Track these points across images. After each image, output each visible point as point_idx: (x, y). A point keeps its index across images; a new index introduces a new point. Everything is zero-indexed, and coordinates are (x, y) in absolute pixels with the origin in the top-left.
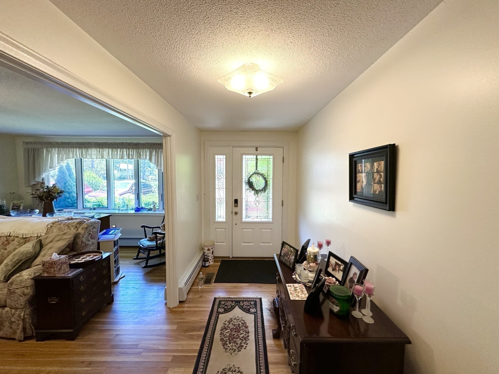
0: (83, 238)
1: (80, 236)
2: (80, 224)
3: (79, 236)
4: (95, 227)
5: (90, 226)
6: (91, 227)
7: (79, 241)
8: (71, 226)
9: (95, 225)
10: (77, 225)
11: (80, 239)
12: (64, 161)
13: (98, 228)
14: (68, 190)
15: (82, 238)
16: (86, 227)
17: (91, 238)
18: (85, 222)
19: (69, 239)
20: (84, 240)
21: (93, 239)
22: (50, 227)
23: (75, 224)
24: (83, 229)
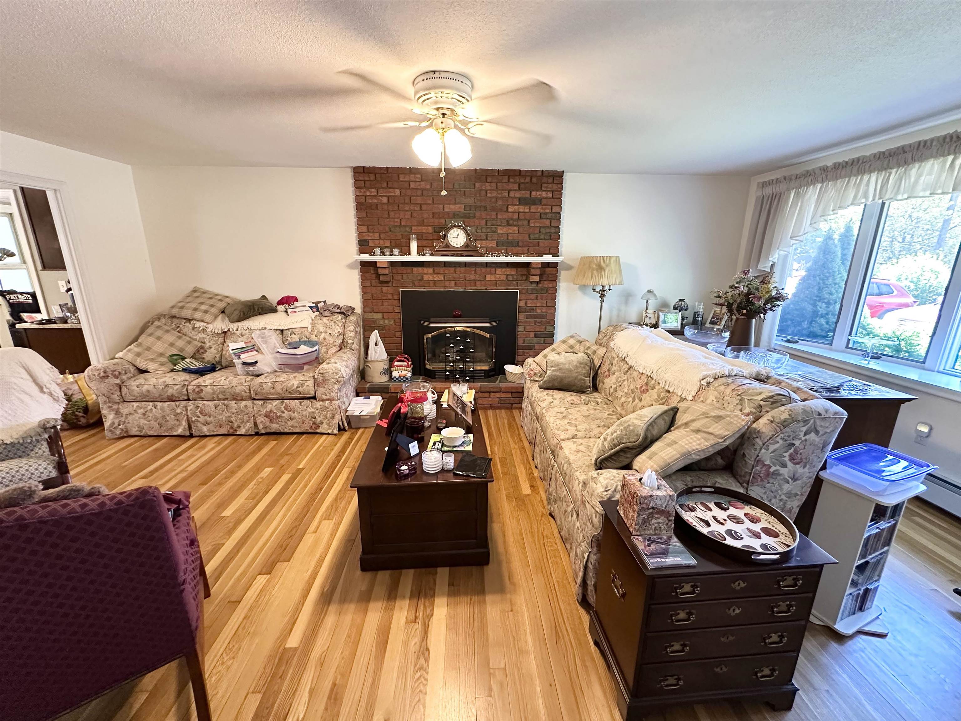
0: (763, 451)
1: (758, 440)
2: (773, 403)
3: (754, 438)
4: (819, 428)
5: (798, 421)
6: (801, 424)
7: (751, 455)
8: (746, 400)
9: (818, 423)
10: (762, 403)
11: (755, 450)
12: (830, 217)
13: (831, 437)
14: (826, 296)
15: (761, 449)
16: (785, 420)
17: (792, 458)
18: (790, 400)
19: (721, 441)
20: (766, 456)
21: (798, 463)
22: (705, 384)
23: (759, 398)
24: (772, 422)
